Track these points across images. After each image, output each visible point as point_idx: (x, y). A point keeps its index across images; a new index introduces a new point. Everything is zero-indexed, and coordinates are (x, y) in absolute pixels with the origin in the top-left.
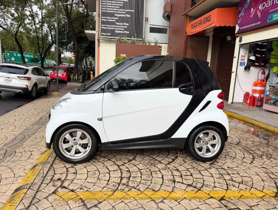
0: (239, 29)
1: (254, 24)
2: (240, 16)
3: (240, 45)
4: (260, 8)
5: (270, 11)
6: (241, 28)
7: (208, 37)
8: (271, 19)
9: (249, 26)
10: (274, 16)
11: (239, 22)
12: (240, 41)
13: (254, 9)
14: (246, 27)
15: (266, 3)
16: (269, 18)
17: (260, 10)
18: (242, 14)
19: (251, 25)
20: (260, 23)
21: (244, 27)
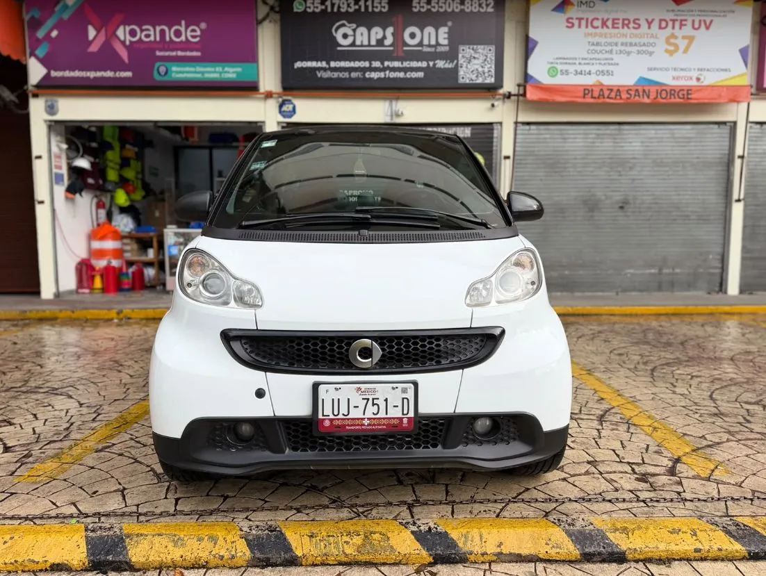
0: (48, 75)
1: (109, 74)
2: (40, 34)
3: (51, 121)
4: (120, 32)
5: (158, 53)
6: (54, 74)
8: (165, 74)
9: (92, 74)
10: (174, 69)
11: (41, 52)
12: (51, 109)
13: (98, 31)
14: (77, 74)
15: (142, 31)
16: (158, 70)
17: (123, 43)
18: (51, 31)
19: (99, 74)
20: (129, 74)
21: (67, 74)
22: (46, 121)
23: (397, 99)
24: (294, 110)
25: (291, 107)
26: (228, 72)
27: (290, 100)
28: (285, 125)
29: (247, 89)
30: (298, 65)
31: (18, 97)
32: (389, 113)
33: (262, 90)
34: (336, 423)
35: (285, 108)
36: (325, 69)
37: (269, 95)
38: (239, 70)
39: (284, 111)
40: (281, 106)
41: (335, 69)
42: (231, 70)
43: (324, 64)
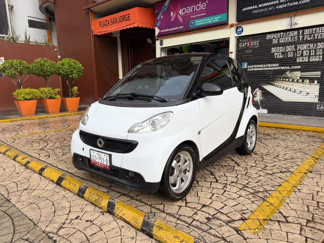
0: (160, 32)
1: (176, 28)
2: (158, 18)
3: (161, 48)
4: (180, 12)
5: (192, 17)
6: (162, 31)
7: (116, 38)
8: (194, 25)
9: (171, 29)
10: (196, 22)
11: (158, 25)
12: (161, 44)
13: (174, 13)
14: (168, 30)
15: (187, 9)
16: (191, 23)
17: (181, 15)
18: (161, 16)
19: (174, 29)
20: (182, 27)
21: (165, 30)
22: (160, 48)
23: (295, 16)
24: (242, 31)
25: (241, 29)
26: (215, 19)
27: (241, 26)
28: (238, 37)
29: (223, 25)
30: (244, 9)
31: (152, 41)
32: (290, 24)
33: (229, 24)
34: (94, 162)
35: (238, 30)
36: (256, 9)
37: (232, 26)
38: (220, 17)
39: (238, 32)
40: (236, 30)
41: (261, 8)
42: (216, 18)
43: (256, 7)
